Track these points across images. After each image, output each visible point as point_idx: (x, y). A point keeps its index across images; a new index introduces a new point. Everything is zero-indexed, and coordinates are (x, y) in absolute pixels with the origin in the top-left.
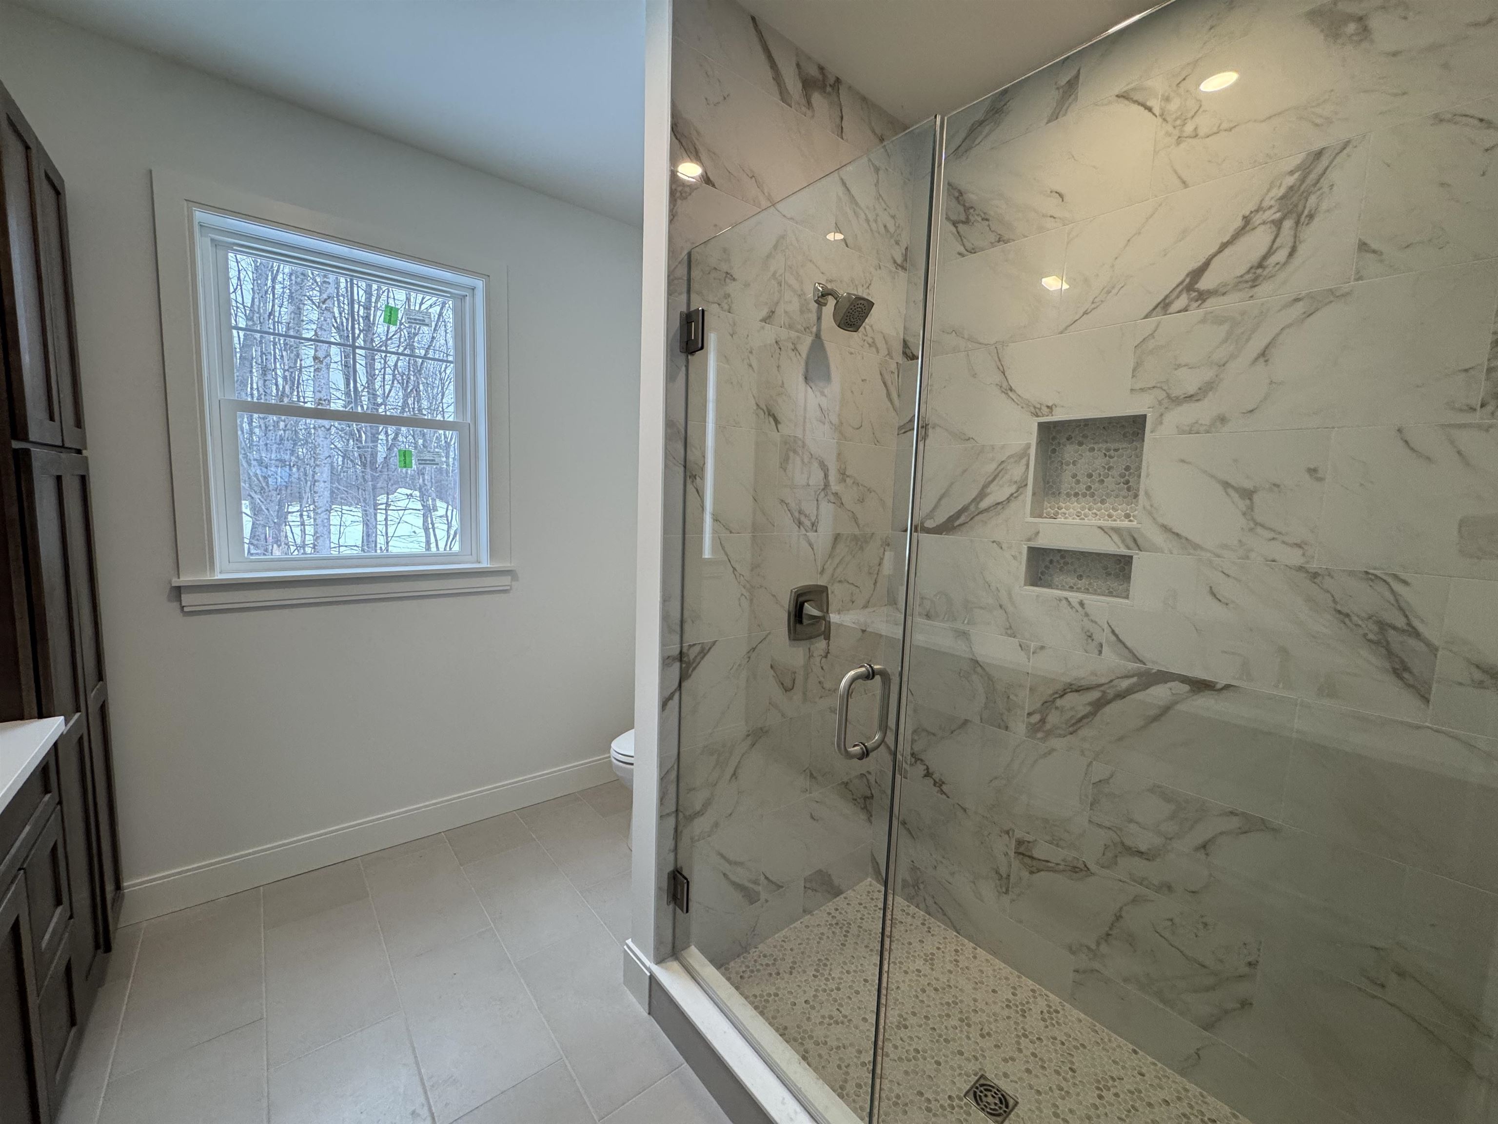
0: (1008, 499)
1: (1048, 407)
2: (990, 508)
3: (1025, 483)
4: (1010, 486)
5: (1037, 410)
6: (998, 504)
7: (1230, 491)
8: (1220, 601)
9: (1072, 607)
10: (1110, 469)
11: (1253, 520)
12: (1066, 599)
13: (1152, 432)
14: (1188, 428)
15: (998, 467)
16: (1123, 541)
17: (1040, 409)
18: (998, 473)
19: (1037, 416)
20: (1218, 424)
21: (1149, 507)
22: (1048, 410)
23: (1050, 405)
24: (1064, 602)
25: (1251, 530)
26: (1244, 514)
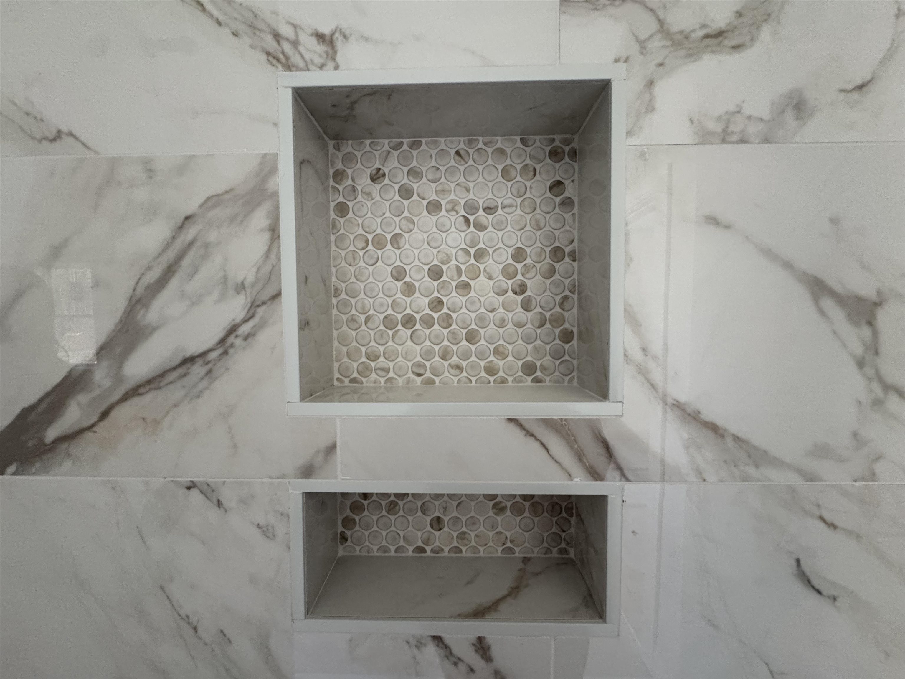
0: (222, 341)
1: (320, 37)
3: (270, 291)
5: (287, 47)
6: (190, 360)
7: (828, 304)
8: (819, 592)
9: (457, 661)
11: (880, 379)
12: (438, 639)
13: (629, 133)
17: (295, 44)
20: (789, 116)
22: (321, 48)
23: (326, 30)
24: (431, 650)
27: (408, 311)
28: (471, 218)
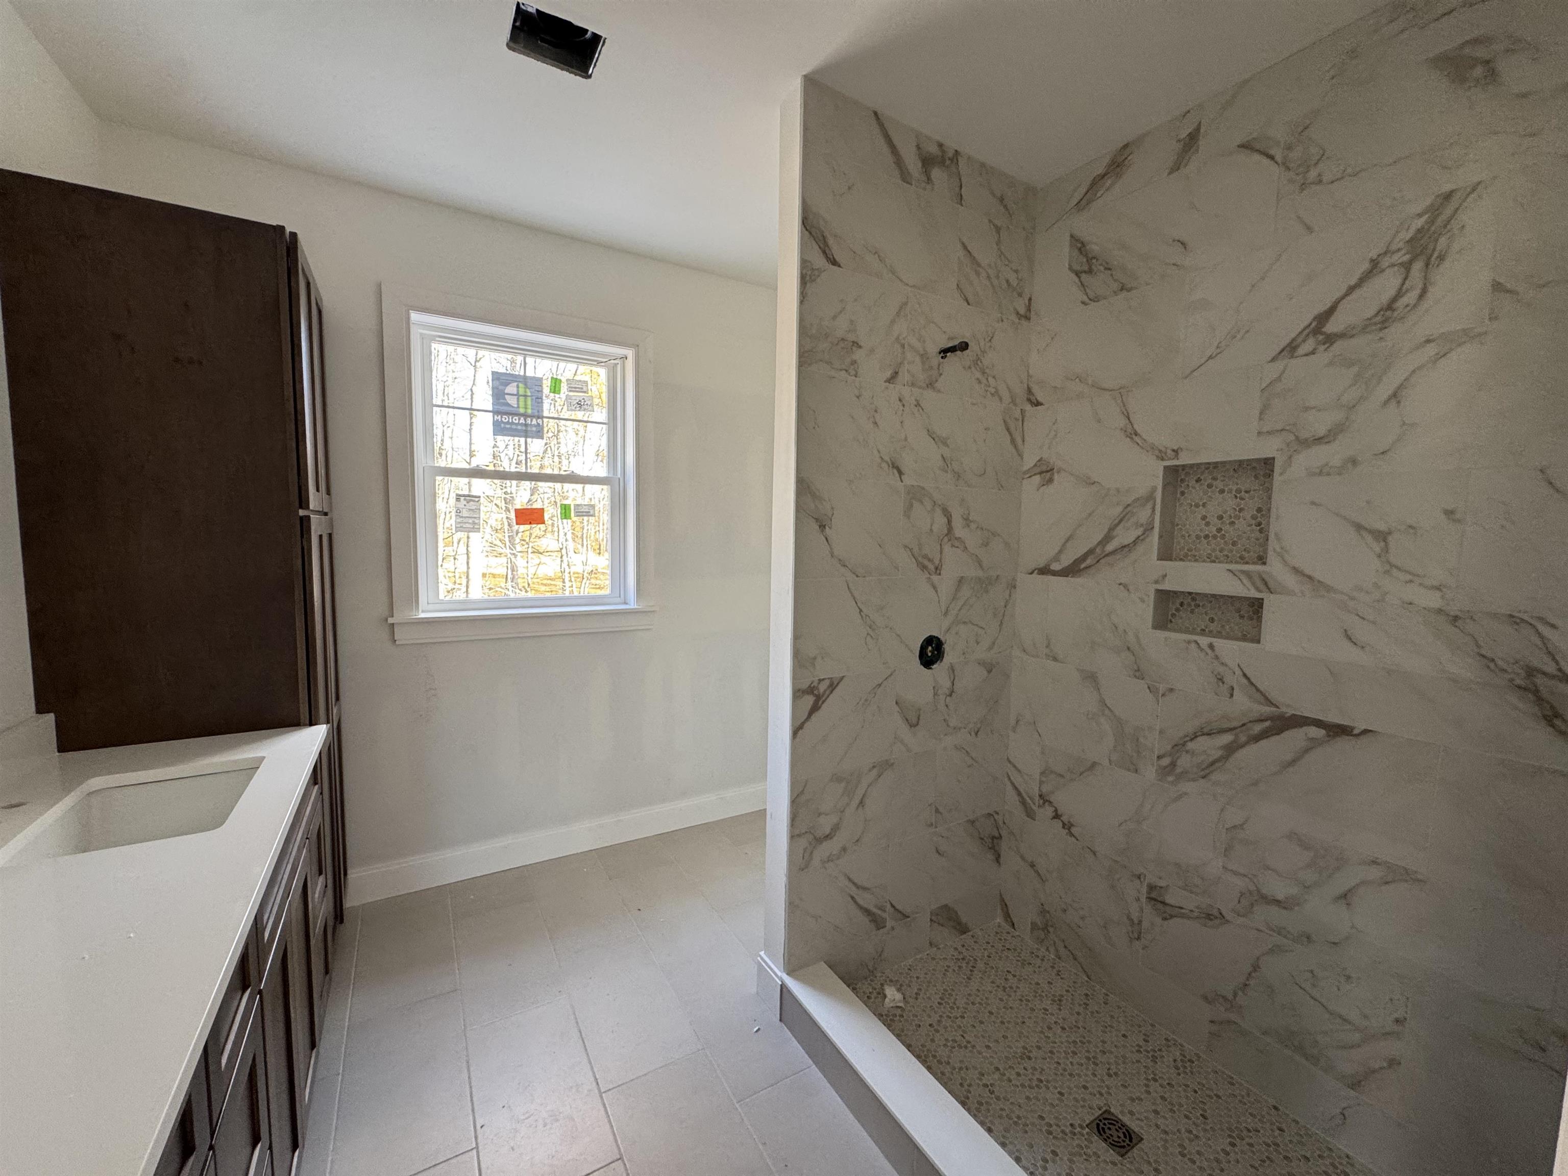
0: (1134, 541)
1: (1174, 450)
2: (1116, 550)
3: (1151, 526)
4: (1136, 528)
5: (1163, 455)
6: (1125, 546)
7: (1364, 534)
8: (1355, 644)
9: (1202, 650)
10: (1241, 510)
11: (1388, 562)
12: (1196, 642)
13: (1281, 474)
14: (1318, 471)
15: (1123, 511)
16: (1253, 584)
17: (1166, 453)
18: (1124, 517)
19: (1163, 459)
20: (1349, 465)
21: (1278, 550)
22: (1173, 453)
23: (1175, 448)
24: (1193, 645)
25: (1387, 572)
26: (1379, 556)
27: (1207, 532)
28: (1238, 495)
